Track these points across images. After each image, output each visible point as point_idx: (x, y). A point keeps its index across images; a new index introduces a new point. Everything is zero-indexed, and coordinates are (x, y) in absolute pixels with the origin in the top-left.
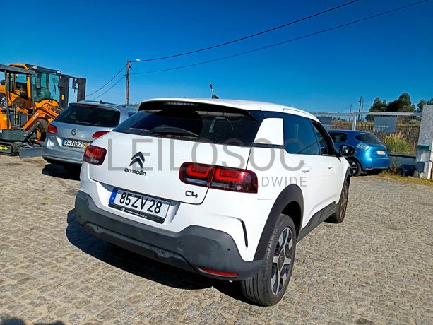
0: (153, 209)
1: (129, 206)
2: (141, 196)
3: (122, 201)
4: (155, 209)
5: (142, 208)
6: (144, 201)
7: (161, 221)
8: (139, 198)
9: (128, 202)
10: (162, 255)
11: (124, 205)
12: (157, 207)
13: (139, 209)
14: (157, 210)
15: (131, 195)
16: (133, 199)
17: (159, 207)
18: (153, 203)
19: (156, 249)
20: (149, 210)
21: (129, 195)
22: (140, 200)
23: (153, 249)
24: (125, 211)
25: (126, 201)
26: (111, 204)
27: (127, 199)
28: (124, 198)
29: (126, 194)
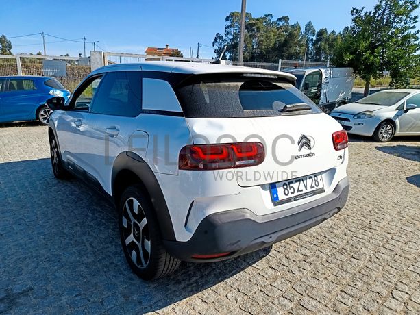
0: (314, 184)
1: (296, 193)
2: (301, 179)
3: (286, 192)
6: (305, 182)
7: (323, 190)
8: (300, 181)
9: (292, 190)
11: (290, 195)
13: (305, 191)
14: (317, 183)
15: (291, 183)
16: (296, 186)
18: (311, 180)
20: (312, 187)
21: (289, 183)
22: (302, 183)
24: (295, 200)
25: (290, 191)
26: (276, 202)
27: (290, 188)
28: (287, 189)
29: (286, 183)
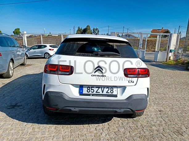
0: (109, 91)
1: (95, 93)
2: (100, 87)
3: (89, 91)
4: (111, 92)
5: (103, 93)
6: (103, 89)
7: (116, 96)
8: (99, 88)
9: (92, 91)
10: (120, 111)
11: (90, 93)
12: (111, 90)
13: (101, 93)
14: (112, 92)
15: (93, 87)
16: (96, 89)
17: (112, 90)
18: (108, 89)
19: (116, 109)
20: (107, 92)
21: (92, 87)
22: (100, 89)
23: (114, 110)
24: (92, 96)
25: (91, 91)
26: (81, 94)
27: (91, 90)
28: (89, 89)
29: (90, 87)
